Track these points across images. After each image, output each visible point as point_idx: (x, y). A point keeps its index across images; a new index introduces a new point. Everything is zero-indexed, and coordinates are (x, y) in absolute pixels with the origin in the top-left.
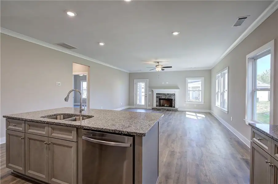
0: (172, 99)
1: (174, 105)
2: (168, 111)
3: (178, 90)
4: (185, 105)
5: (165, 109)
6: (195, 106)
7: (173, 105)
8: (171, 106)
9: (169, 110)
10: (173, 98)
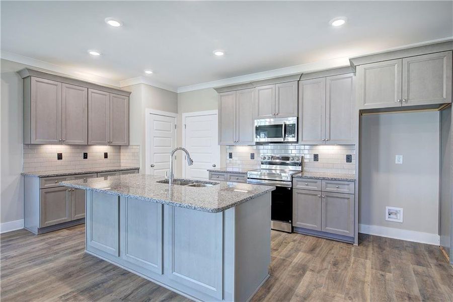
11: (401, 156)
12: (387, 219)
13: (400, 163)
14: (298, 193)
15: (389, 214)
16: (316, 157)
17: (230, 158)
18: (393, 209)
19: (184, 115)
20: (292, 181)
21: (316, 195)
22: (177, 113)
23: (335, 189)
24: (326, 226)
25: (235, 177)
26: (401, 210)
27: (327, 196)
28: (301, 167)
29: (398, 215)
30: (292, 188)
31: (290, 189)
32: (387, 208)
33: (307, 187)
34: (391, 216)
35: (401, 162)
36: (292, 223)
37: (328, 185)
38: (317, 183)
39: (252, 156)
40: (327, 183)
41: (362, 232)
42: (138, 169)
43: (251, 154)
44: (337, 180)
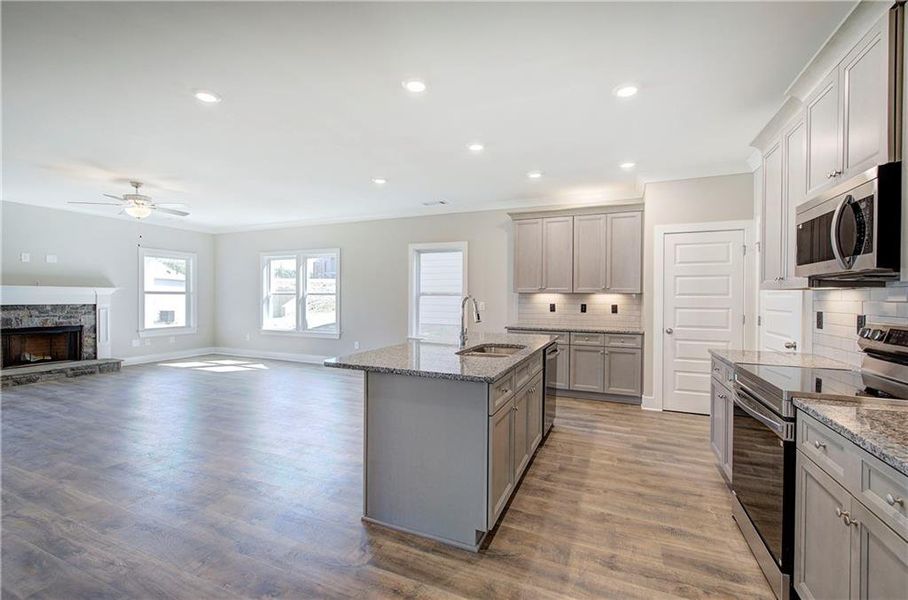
0: (82, 327)
1: (91, 350)
2: (76, 375)
3: (110, 291)
4: (136, 343)
5: (61, 371)
6: (172, 340)
7: (87, 350)
8: (75, 354)
9: (82, 374)
10: (86, 321)
14: (807, 473)
23: (893, 511)
27: (869, 532)
33: (823, 457)
37: (873, 478)
38: (843, 454)
40: (870, 468)
42: (643, 334)
43: (859, 317)
44: (887, 460)
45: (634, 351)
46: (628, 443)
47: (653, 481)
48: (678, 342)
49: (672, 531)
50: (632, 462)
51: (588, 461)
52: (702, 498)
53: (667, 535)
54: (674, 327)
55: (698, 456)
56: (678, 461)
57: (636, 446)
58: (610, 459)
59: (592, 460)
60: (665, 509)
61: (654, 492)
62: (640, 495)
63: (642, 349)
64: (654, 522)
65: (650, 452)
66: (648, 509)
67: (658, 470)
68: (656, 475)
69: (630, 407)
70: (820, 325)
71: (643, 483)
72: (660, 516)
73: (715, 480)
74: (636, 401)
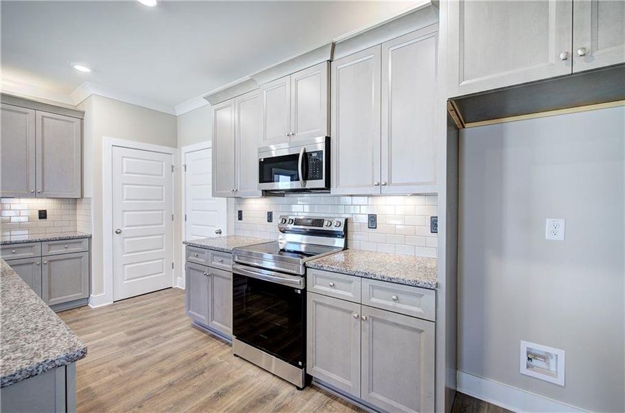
11: (561, 222)
12: (523, 370)
13: (555, 238)
14: (317, 303)
15: (529, 359)
16: (373, 220)
17: (239, 219)
18: (538, 348)
19: (184, 149)
20: (305, 276)
21: (351, 312)
22: (177, 148)
23: (391, 303)
24: (371, 389)
25: (218, 258)
26: (561, 354)
27: (374, 319)
28: (343, 240)
29: (552, 362)
30: (304, 291)
31: (299, 292)
32: (525, 345)
33: (333, 290)
34: (534, 362)
35: (560, 236)
36: (304, 366)
37: (376, 291)
38: (352, 285)
39: (270, 217)
40: (374, 287)
41: (464, 390)
42: (90, 237)
43: (268, 213)
44: (393, 281)
45: (80, 254)
46: (113, 346)
47: (166, 366)
48: (126, 240)
49: (219, 395)
50: (134, 361)
51: (88, 390)
52: (208, 355)
53: (219, 402)
54: (123, 227)
55: (175, 326)
56: (166, 338)
57: (122, 345)
58: (111, 372)
59: (92, 385)
60: (198, 382)
61: (179, 374)
62: (171, 385)
63: (89, 251)
64: (203, 399)
65: (140, 342)
66: (187, 392)
67: (160, 354)
68: (164, 359)
69: (79, 312)
70: (240, 218)
71: (163, 373)
72: (200, 391)
73: (201, 337)
74: (83, 303)
